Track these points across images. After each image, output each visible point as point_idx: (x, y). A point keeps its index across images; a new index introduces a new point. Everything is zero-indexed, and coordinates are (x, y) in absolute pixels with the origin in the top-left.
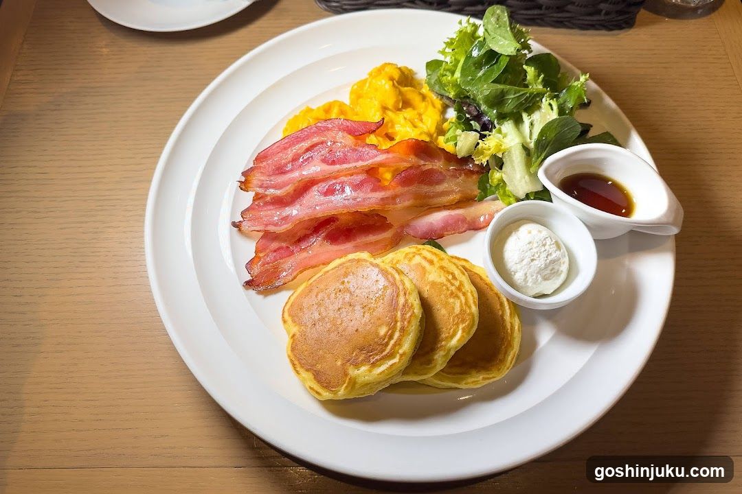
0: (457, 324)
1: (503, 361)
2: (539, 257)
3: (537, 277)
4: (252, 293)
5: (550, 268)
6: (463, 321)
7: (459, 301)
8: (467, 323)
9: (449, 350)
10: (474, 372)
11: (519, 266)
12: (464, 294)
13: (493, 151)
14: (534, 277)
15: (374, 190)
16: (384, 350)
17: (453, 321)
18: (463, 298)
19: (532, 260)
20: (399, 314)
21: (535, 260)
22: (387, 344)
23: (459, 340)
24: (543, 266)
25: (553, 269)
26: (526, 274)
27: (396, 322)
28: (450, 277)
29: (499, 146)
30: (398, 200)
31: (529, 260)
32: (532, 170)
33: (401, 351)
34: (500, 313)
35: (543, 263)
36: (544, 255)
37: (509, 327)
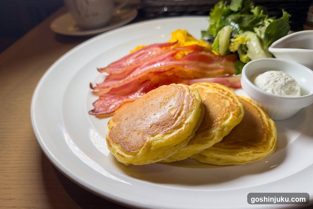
0: (229, 112)
1: (267, 143)
2: (280, 79)
3: (281, 91)
4: (93, 117)
5: (289, 86)
6: (233, 110)
7: (228, 101)
8: (236, 111)
9: (224, 127)
10: (245, 148)
11: (267, 86)
12: (232, 97)
13: (240, 42)
14: (279, 91)
15: (171, 60)
16: (174, 123)
17: (225, 110)
18: (231, 100)
19: (276, 81)
20: (185, 102)
21: (278, 81)
22: (176, 119)
23: (231, 120)
24: (284, 84)
25: (290, 88)
26: (273, 90)
27: (183, 105)
28: (221, 91)
29: (243, 39)
30: (186, 67)
31: (273, 81)
32: (265, 47)
33: (186, 122)
34: (259, 115)
35: (283, 82)
36: (282, 79)
37: (267, 124)
